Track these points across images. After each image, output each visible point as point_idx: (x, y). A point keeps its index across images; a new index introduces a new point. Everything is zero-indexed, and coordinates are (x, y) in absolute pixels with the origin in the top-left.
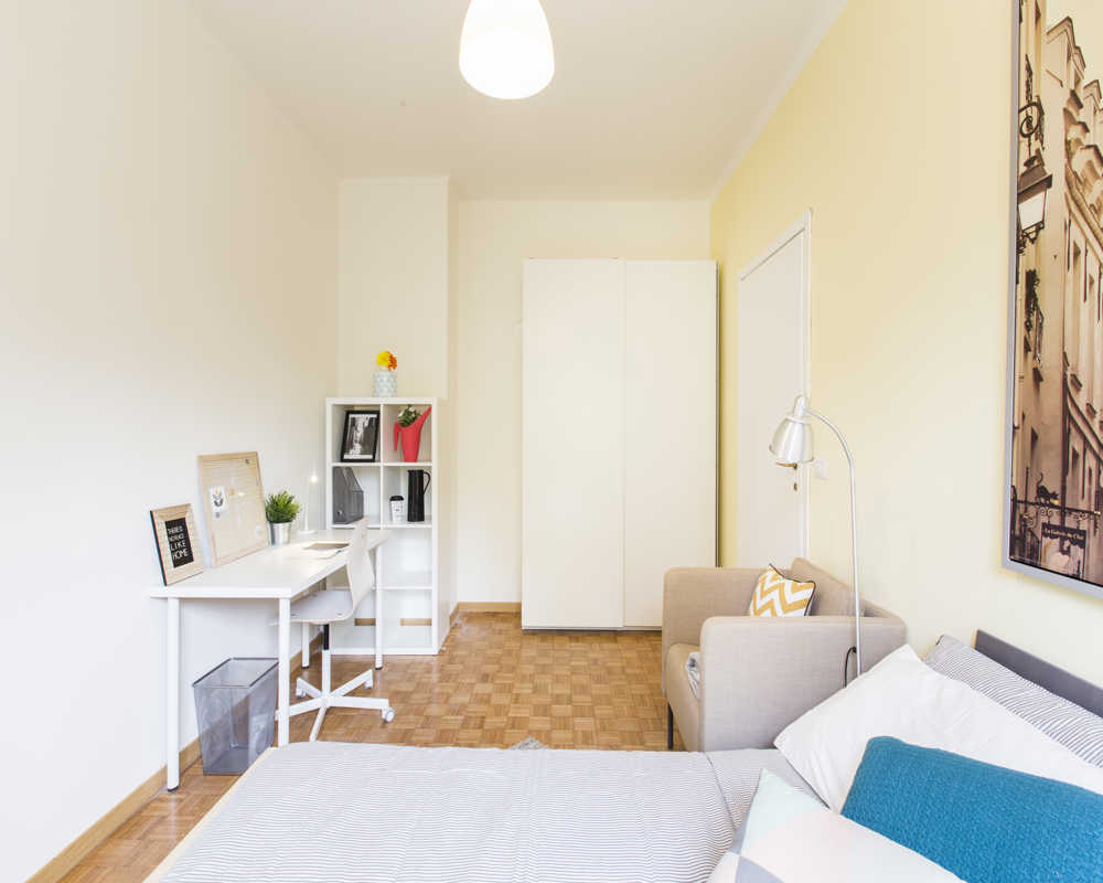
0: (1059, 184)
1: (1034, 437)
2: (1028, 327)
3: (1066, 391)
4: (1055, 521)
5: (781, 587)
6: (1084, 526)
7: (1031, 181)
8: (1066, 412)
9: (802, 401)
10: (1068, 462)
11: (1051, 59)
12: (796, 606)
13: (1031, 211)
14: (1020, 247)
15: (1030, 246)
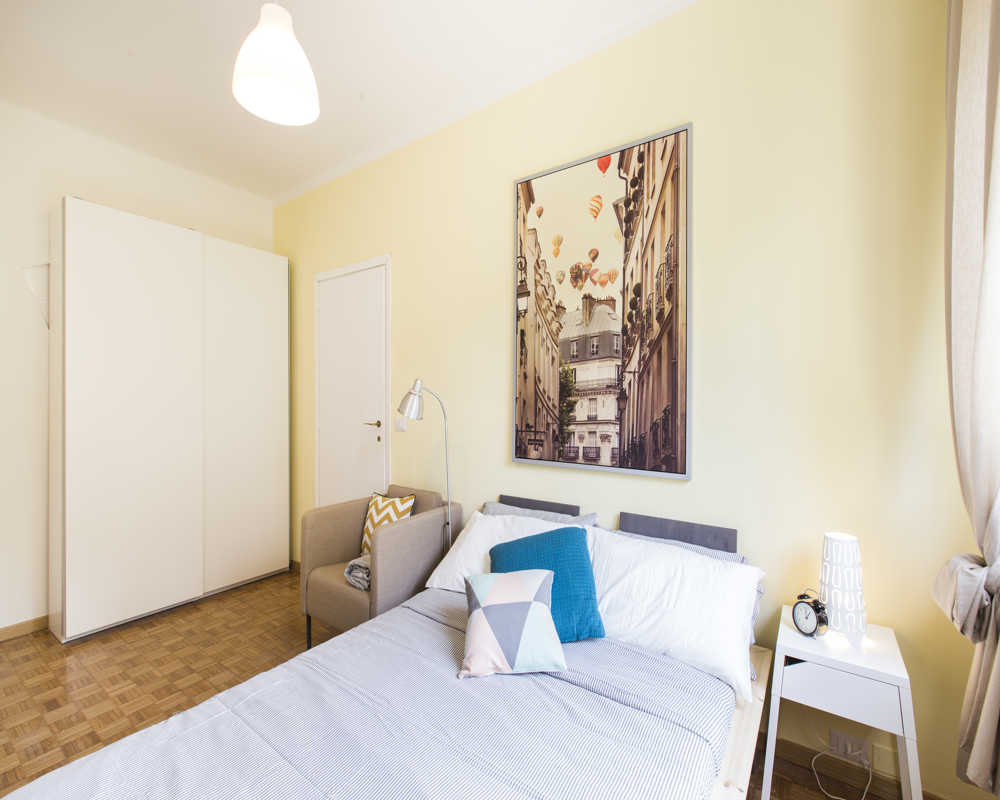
0: (532, 295)
1: (524, 402)
2: (522, 354)
3: (536, 383)
4: (533, 438)
5: (393, 503)
6: (543, 438)
7: (522, 291)
8: (536, 392)
9: (419, 382)
10: (537, 413)
11: (529, 241)
12: (404, 513)
13: (523, 303)
14: (518, 318)
15: (522, 319)
